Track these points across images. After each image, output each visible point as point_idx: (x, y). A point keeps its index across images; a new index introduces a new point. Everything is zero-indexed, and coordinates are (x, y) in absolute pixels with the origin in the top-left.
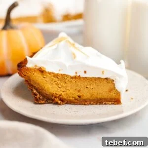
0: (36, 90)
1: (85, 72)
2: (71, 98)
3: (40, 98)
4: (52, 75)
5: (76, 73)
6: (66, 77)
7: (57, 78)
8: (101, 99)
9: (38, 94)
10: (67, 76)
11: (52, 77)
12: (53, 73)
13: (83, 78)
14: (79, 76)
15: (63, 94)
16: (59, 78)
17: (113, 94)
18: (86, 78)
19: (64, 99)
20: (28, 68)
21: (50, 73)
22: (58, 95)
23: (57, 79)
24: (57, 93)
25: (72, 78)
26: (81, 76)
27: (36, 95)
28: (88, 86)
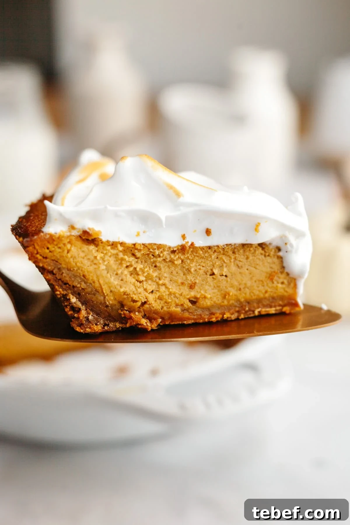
0: (78, 295)
1: (208, 232)
2: (173, 309)
3: (87, 319)
4: (120, 248)
5: (184, 237)
6: (157, 252)
7: (134, 255)
8: (248, 303)
9: (83, 308)
10: (159, 247)
11: (121, 255)
12: (122, 244)
13: (202, 248)
14: (192, 244)
15: (151, 298)
16: (138, 254)
17: (280, 285)
18: (210, 248)
19: (156, 312)
20: (51, 236)
21: (114, 245)
22: (139, 304)
23: (132, 259)
24: (135, 297)
25: (173, 252)
26: (197, 245)
27: (79, 310)
28: (216, 271)
